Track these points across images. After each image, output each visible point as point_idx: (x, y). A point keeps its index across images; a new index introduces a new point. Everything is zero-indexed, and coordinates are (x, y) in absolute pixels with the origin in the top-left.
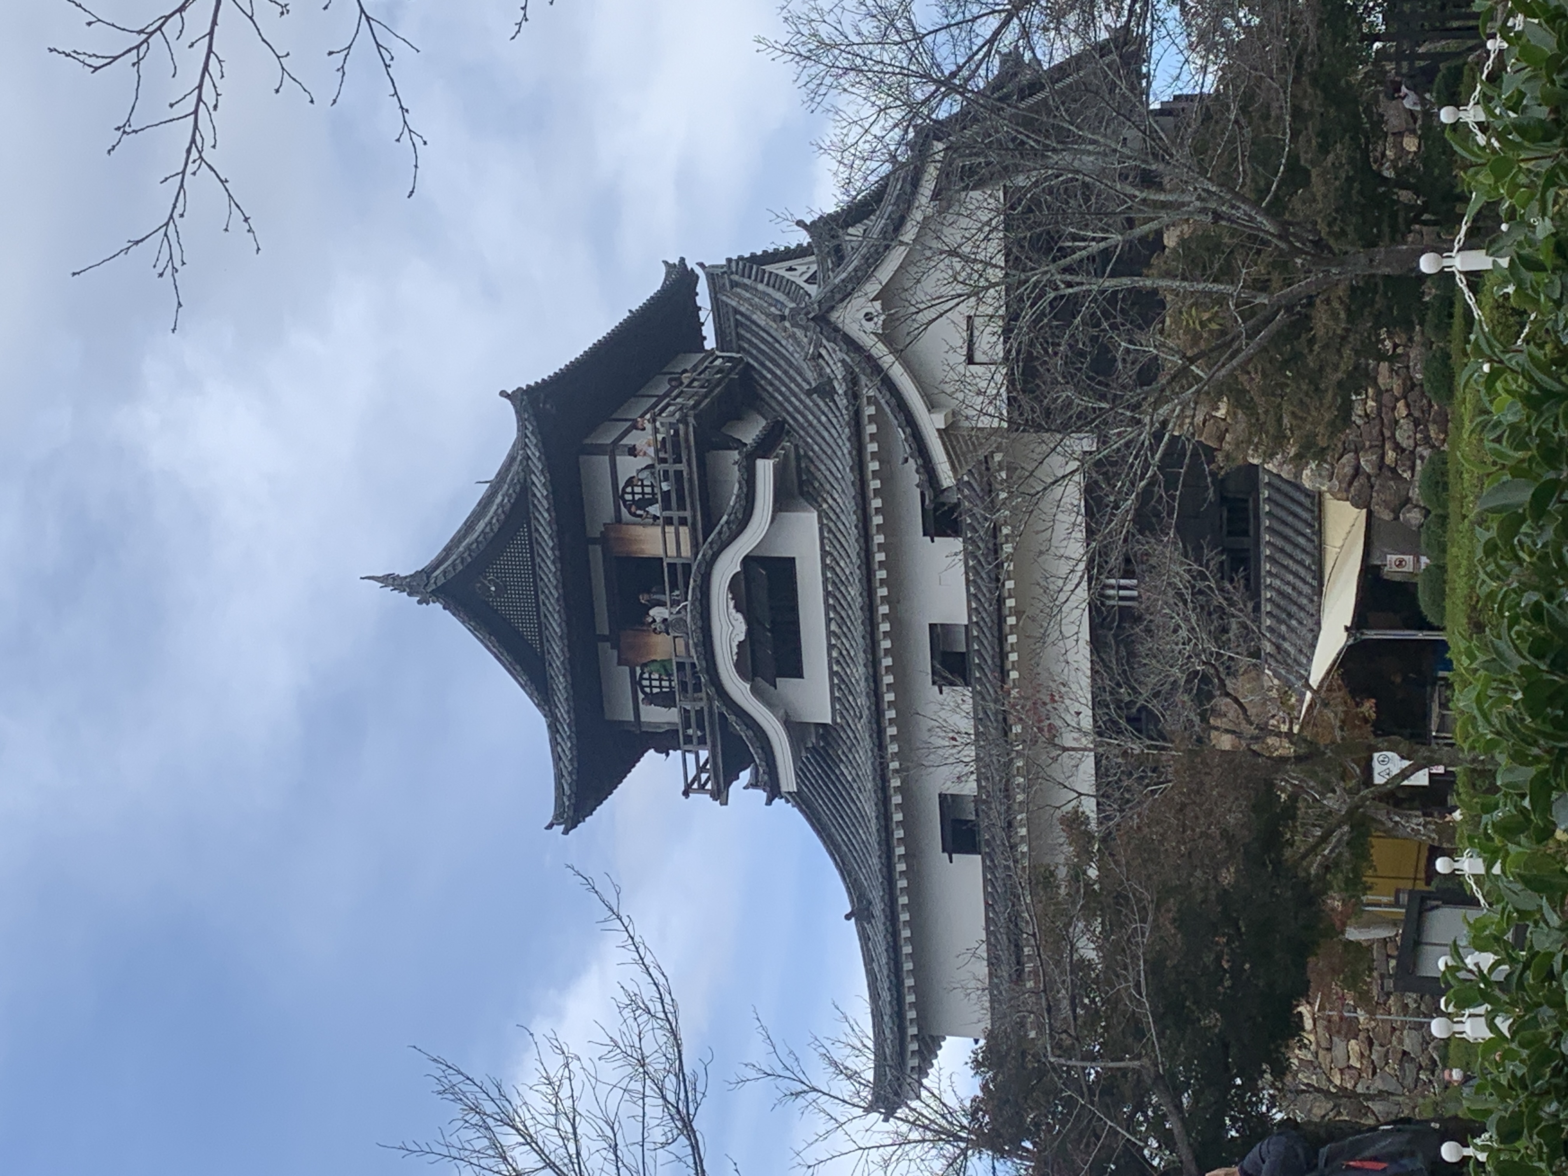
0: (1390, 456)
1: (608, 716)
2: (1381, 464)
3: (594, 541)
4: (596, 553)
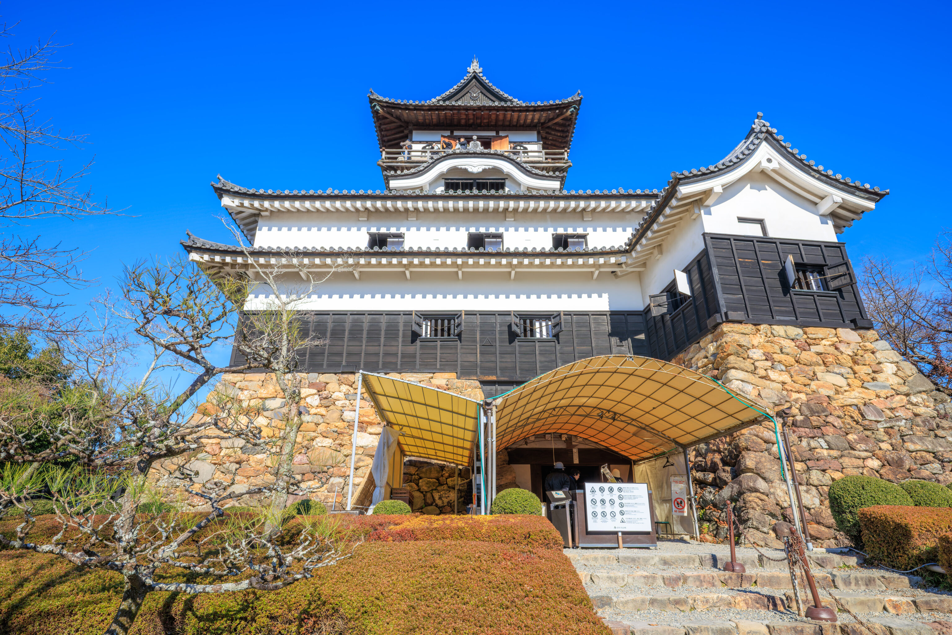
1: (414, 132)
3: (497, 133)
4: (493, 133)
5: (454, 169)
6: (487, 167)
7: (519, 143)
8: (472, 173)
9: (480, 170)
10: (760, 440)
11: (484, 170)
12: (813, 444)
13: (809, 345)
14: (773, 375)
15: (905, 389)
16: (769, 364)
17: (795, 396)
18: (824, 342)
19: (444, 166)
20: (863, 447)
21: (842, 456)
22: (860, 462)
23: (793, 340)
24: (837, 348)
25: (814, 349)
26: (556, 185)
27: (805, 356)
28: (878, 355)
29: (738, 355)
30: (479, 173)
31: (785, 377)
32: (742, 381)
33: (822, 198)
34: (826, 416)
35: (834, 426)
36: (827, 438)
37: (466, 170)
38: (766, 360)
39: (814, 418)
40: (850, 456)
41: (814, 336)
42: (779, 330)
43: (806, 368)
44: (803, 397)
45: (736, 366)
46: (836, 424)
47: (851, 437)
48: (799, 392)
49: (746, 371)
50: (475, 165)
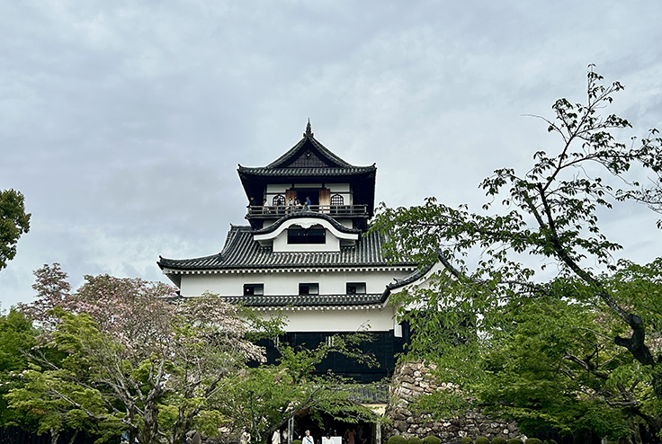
0: (414, 426)
1: (268, 185)
2: (411, 423)
3: (323, 186)
4: (319, 186)
5: (293, 225)
6: (313, 224)
7: (337, 194)
8: (304, 229)
9: (310, 226)
14: (421, 384)
16: (422, 378)
19: (287, 225)
26: (355, 237)
29: (408, 374)
30: (308, 229)
31: (427, 386)
37: (300, 226)
50: (306, 223)
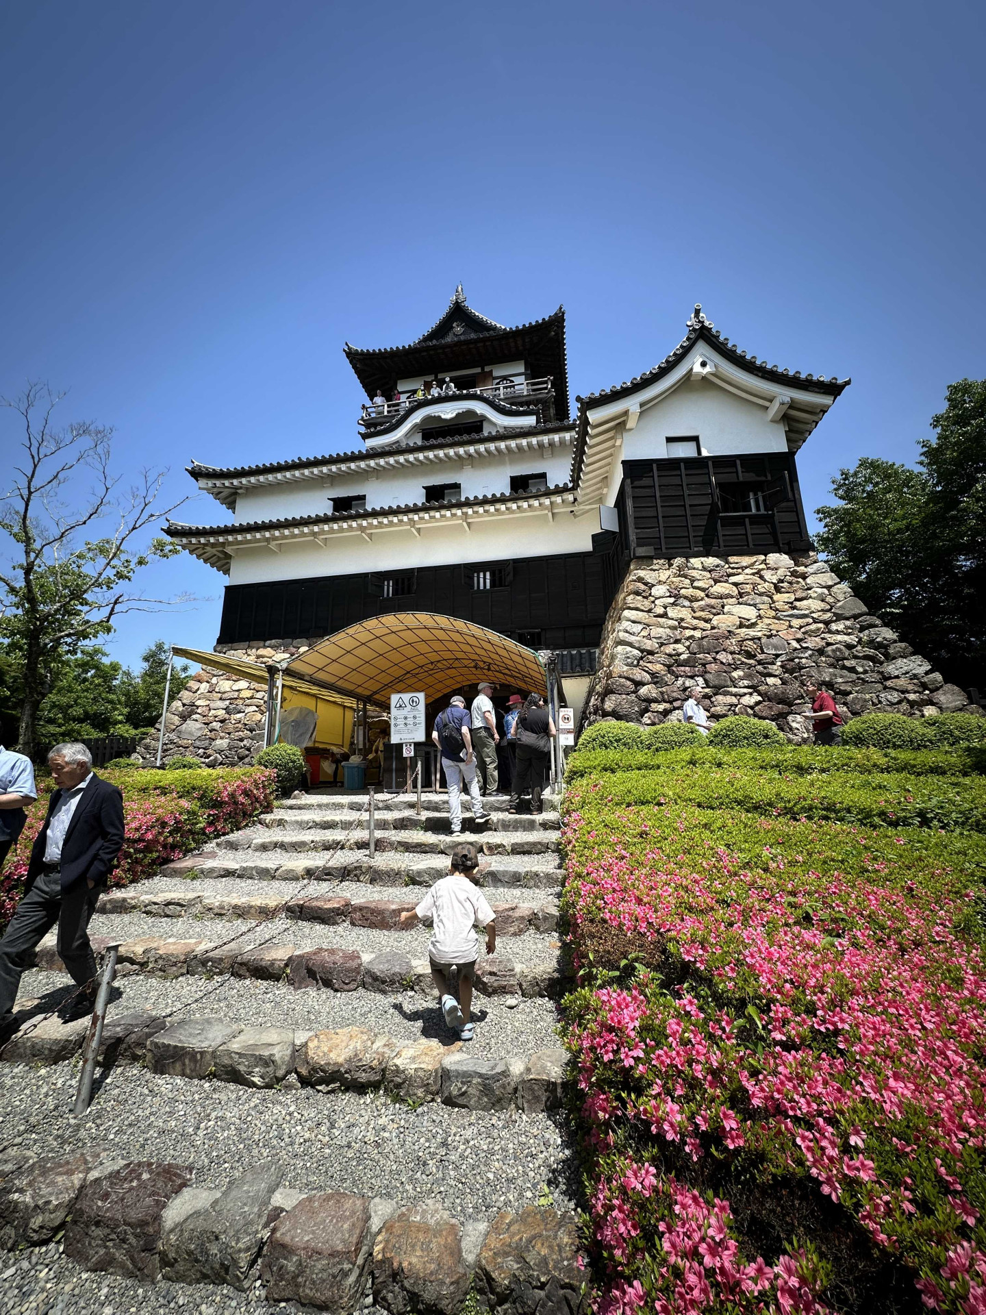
0: (661, 707)
2: (649, 701)
3: (483, 369)
5: (428, 419)
6: (460, 411)
7: (505, 378)
8: (445, 420)
9: (454, 415)
10: (629, 683)
11: (458, 415)
12: (689, 683)
13: (729, 575)
14: (671, 612)
15: (828, 616)
16: (672, 600)
17: (688, 633)
18: (748, 571)
19: (417, 417)
20: (746, 683)
21: (715, 694)
22: (734, 700)
23: (710, 571)
24: (761, 577)
25: (733, 579)
26: (530, 421)
27: (719, 589)
28: (808, 581)
29: (637, 593)
30: (452, 419)
31: (685, 613)
32: (634, 622)
33: (771, 401)
34: (717, 653)
35: (722, 663)
36: (708, 676)
37: (439, 417)
38: (670, 596)
39: (701, 656)
40: (726, 694)
41: (736, 566)
42: (696, 562)
43: (713, 601)
44: (698, 634)
45: (631, 605)
46: (724, 661)
47: (735, 674)
48: (695, 629)
49: (643, 611)
50: (448, 411)
